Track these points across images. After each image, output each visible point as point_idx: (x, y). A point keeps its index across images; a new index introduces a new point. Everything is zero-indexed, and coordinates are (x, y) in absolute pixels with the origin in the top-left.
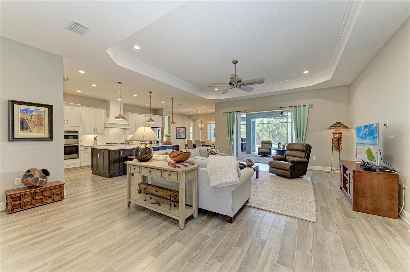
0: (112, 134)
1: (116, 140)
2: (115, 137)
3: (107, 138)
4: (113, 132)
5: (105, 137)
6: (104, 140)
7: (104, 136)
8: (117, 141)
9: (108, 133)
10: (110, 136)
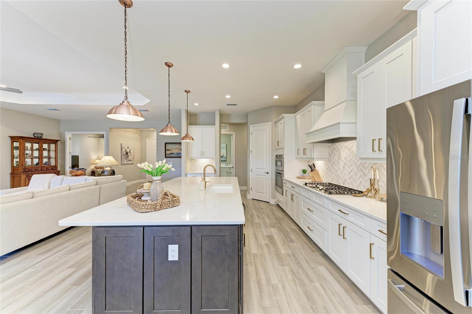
0: (345, 158)
1: (354, 179)
2: (351, 168)
3: (337, 170)
4: (346, 153)
5: (334, 168)
6: (332, 174)
7: (333, 164)
8: (355, 181)
9: (339, 157)
10: (342, 164)
